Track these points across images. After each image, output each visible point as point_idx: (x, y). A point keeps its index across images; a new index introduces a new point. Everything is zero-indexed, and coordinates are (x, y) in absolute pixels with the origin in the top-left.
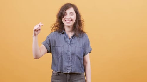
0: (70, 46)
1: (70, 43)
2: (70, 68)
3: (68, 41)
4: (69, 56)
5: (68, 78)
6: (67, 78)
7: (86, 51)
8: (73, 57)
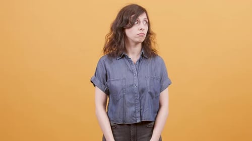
0: (136, 77)
1: (136, 72)
2: (138, 115)
4: (136, 94)
5: (132, 133)
6: (130, 134)
8: (143, 95)
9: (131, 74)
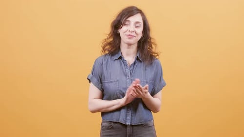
0: (129, 81)
1: (130, 75)
2: (129, 118)
3: (127, 71)
7: (156, 88)
9: (125, 77)
